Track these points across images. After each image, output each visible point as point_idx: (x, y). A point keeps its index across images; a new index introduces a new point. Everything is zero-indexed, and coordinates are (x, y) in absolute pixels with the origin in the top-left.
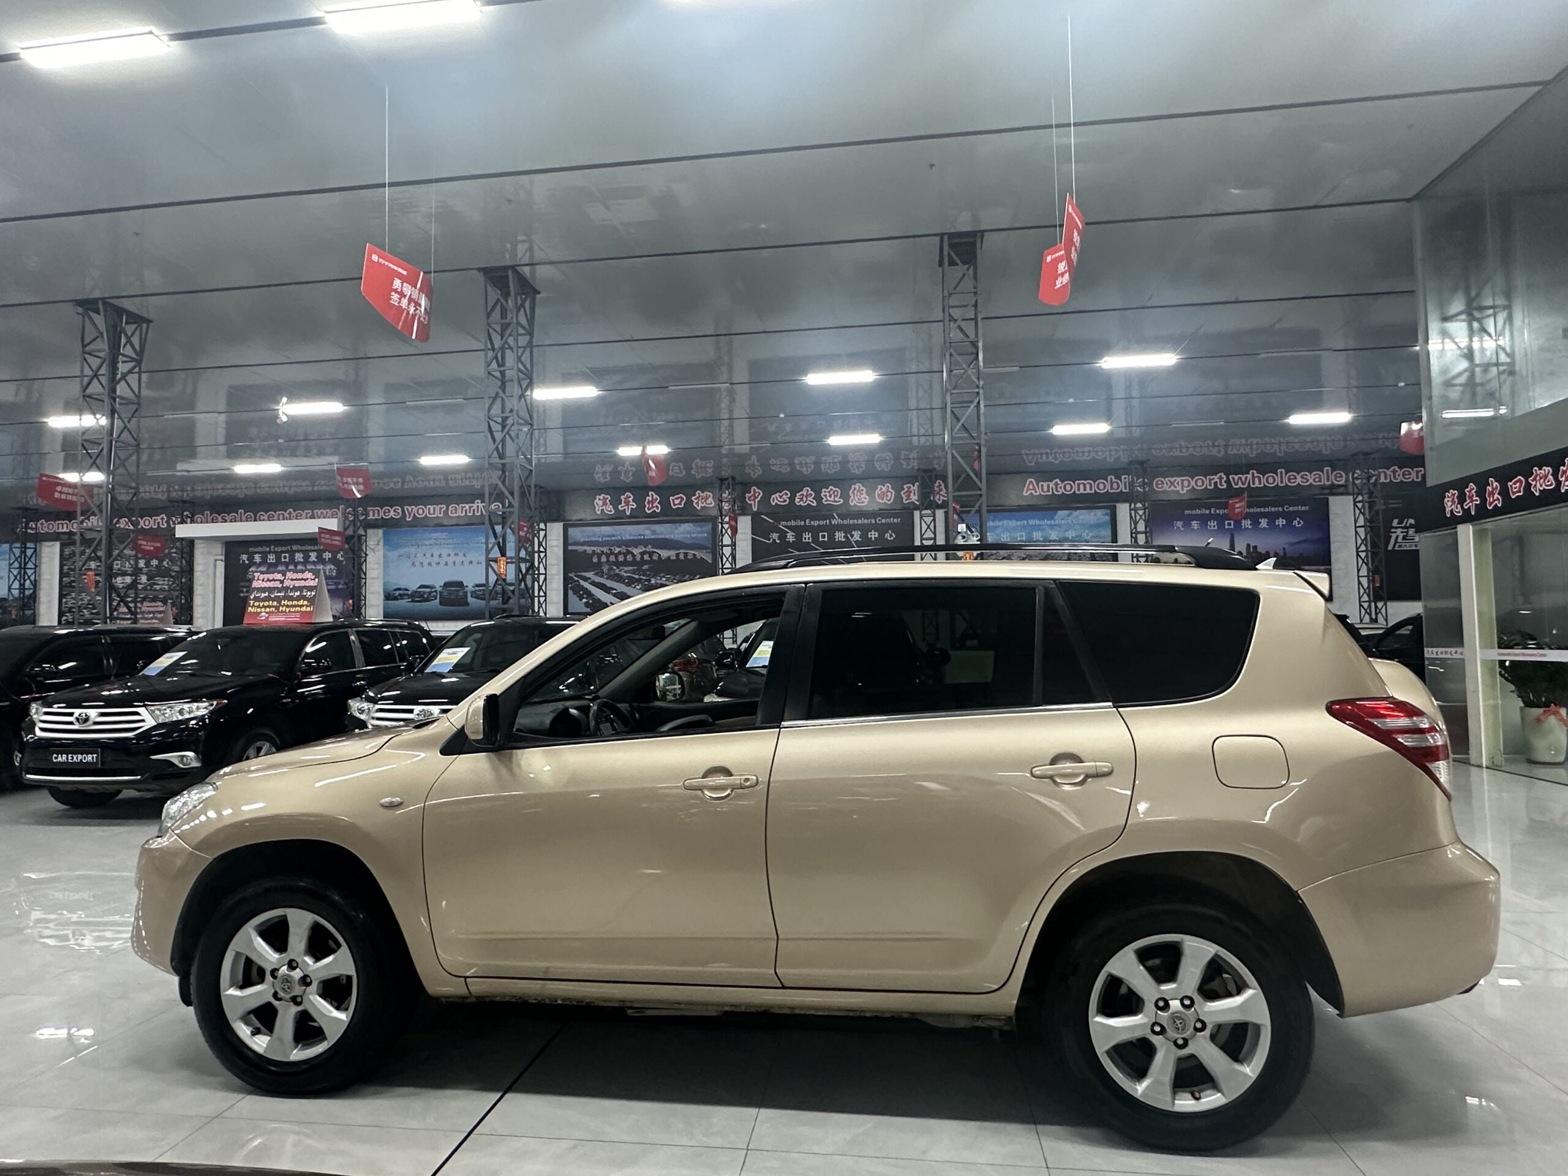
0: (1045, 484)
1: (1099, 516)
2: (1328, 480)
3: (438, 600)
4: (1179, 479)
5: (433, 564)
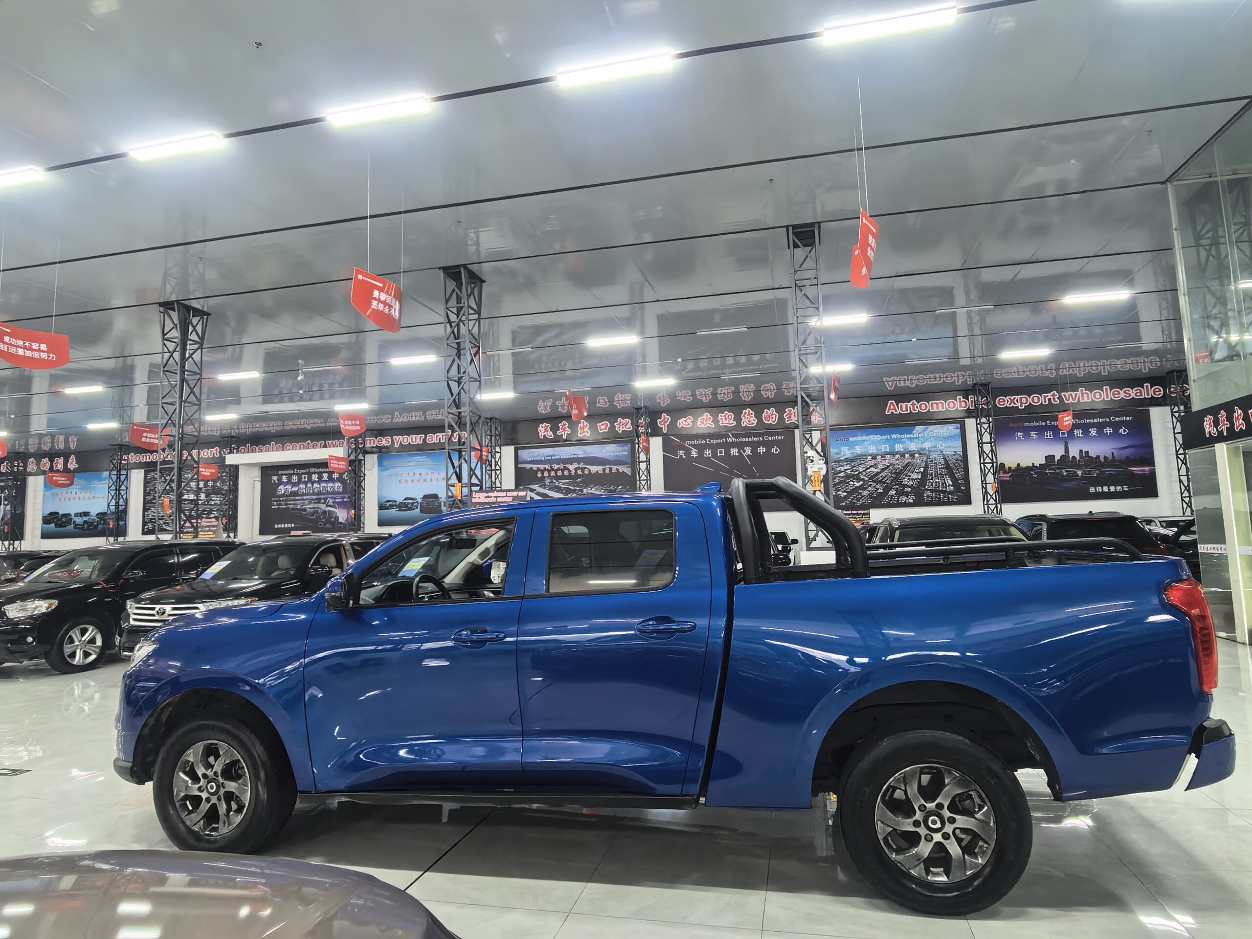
0: (904, 405)
1: (952, 429)
2: (1148, 395)
3: (419, 509)
4: (1018, 397)
5: (415, 481)
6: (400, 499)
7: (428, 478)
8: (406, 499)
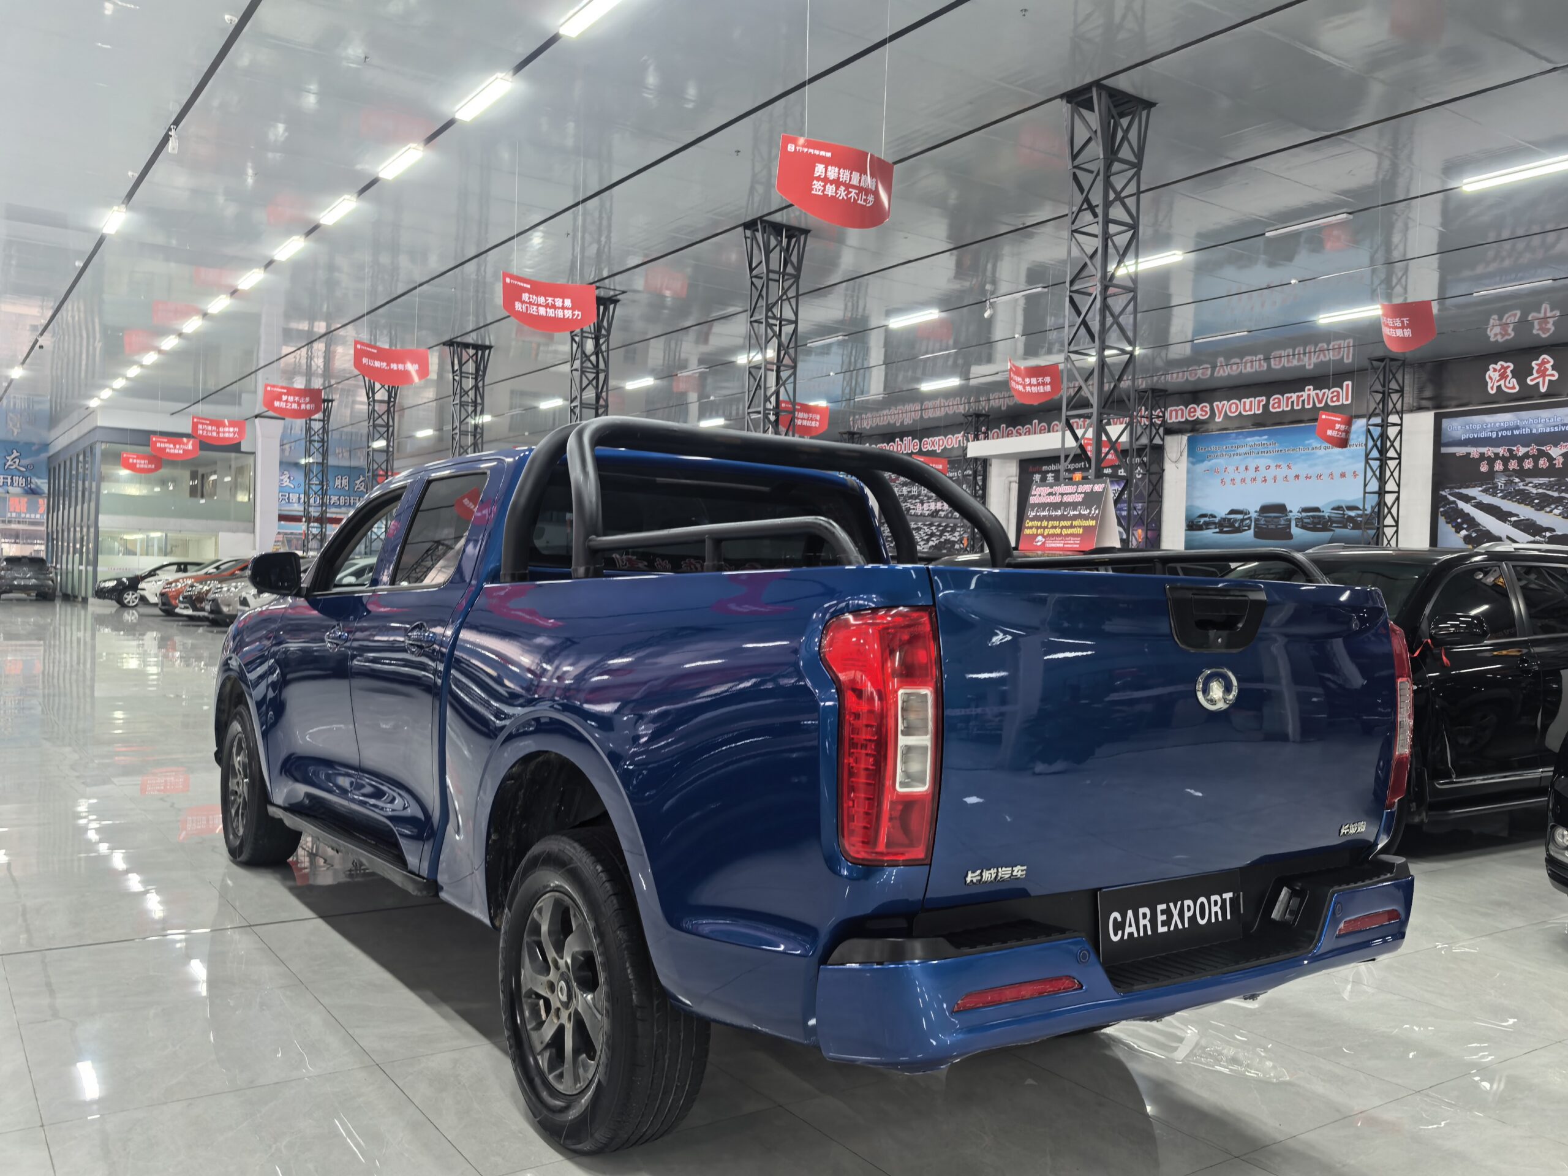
3: (1252, 531)
5: (1248, 481)
6: (1221, 512)
7: (1270, 474)
8: (1232, 512)
